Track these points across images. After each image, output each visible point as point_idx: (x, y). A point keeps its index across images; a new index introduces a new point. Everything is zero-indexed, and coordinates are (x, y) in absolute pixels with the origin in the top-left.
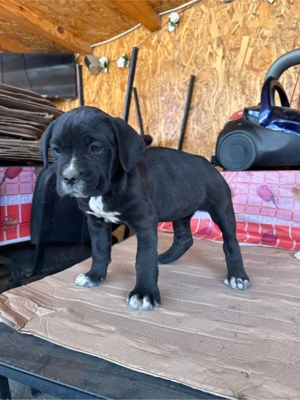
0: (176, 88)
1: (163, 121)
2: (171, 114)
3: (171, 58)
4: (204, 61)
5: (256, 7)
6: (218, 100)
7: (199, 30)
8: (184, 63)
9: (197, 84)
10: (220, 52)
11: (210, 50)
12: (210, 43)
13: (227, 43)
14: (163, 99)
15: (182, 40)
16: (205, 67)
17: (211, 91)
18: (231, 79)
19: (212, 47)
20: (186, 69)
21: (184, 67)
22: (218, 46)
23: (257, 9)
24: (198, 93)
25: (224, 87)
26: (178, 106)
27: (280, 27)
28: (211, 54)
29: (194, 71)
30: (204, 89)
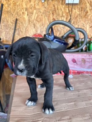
0: (9, 21)
1: (4, 33)
2: (7, 30)
3: (7, 10)
4: (21, 14)
5: (38, 2)
6: (26, 28)
7: (18, 3)
8: (12, 13)
9: (18, 22)
10: (26, 13)
11: (22, 11)
12: (23, 9)
13: (29, 11)
14: (4, 24)
15: (11, 5)
16: (21, 16)
17: (23, 25)
18: (30, 23)
19: (23, 10)
20: (13, 16)
21: (13, 15)
22: (26, 11)
23: (38, 3)
24: (19, 25)
25: (28, 25)
26: (11, 28)
27: (45, 10)
28: (23, 13)
29: (17, 17)
30: (21, 24)
